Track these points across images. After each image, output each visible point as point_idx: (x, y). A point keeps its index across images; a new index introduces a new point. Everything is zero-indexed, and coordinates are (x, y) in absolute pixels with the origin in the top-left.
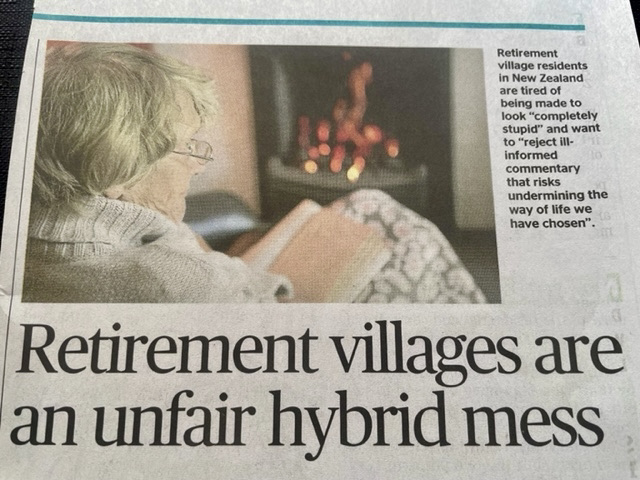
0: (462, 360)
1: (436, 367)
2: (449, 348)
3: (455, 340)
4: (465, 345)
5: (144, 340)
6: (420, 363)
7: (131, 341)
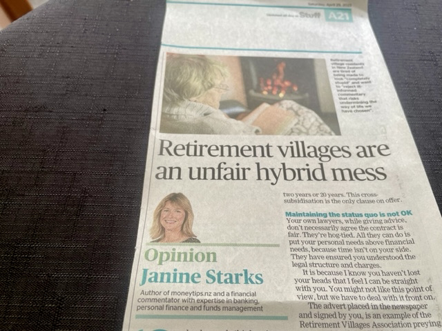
0: (329, 153)
1: (318, 155)
2: (323, 150)
3: (325, 147)
4: (329, 149)
5: (206, 146)
6: (312, 154)
7: (201, 146)
